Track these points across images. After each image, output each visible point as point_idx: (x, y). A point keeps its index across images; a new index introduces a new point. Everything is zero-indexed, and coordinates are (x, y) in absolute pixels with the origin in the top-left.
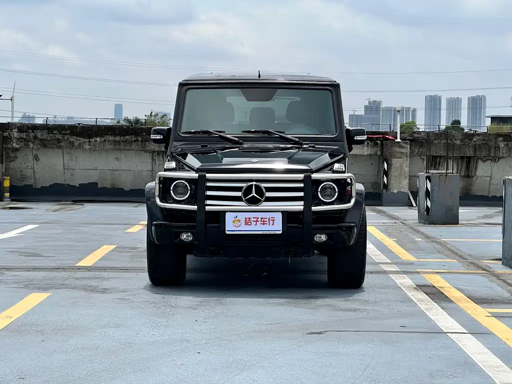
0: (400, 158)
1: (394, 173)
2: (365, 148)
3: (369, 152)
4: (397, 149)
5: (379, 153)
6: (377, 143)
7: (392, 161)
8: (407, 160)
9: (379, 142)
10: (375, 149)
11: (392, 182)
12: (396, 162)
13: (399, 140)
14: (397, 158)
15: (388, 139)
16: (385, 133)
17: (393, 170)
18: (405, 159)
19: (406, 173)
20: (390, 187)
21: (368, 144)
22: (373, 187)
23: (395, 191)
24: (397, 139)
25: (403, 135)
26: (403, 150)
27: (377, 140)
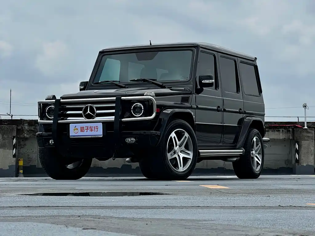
0: (307, 140)
1: (303, 151)
2: (281, 134)
3: (284, 137)
4: (305, 134)
5: (291, 138)
6: (290, 130)
7: (301, 143)
8: (312, 142)
9: (291, 130)
10: (288, 135)
11: (302, 158)
12: (304, 143)
13: (306, 127)
14: (305, 140)
15: (298, 127)
16: (295, 123)
17: (302, 149)
18: (311, 141)
19: (312, 151)
20: (301, 161)
21: (283, 131)
22: (285, 163)
23: (305, 165)
24: (304, 127)
25: (308, 124)
26: (309, 135)
27: (289, 128)
